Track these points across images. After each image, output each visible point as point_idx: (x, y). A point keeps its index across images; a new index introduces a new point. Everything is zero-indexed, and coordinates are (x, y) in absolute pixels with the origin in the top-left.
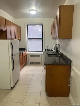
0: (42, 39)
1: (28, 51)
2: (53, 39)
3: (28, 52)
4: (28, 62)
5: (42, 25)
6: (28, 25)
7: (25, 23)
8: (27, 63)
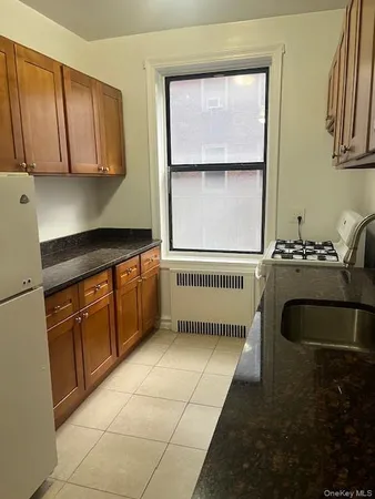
0: (261, 166)
1: (171, 249)
2: (338, 164)
3: (166, 255)
4: (170, 318)
5: (265, 70)
6: (168, 80)
7: (148, 66)
8: (164, 325)
